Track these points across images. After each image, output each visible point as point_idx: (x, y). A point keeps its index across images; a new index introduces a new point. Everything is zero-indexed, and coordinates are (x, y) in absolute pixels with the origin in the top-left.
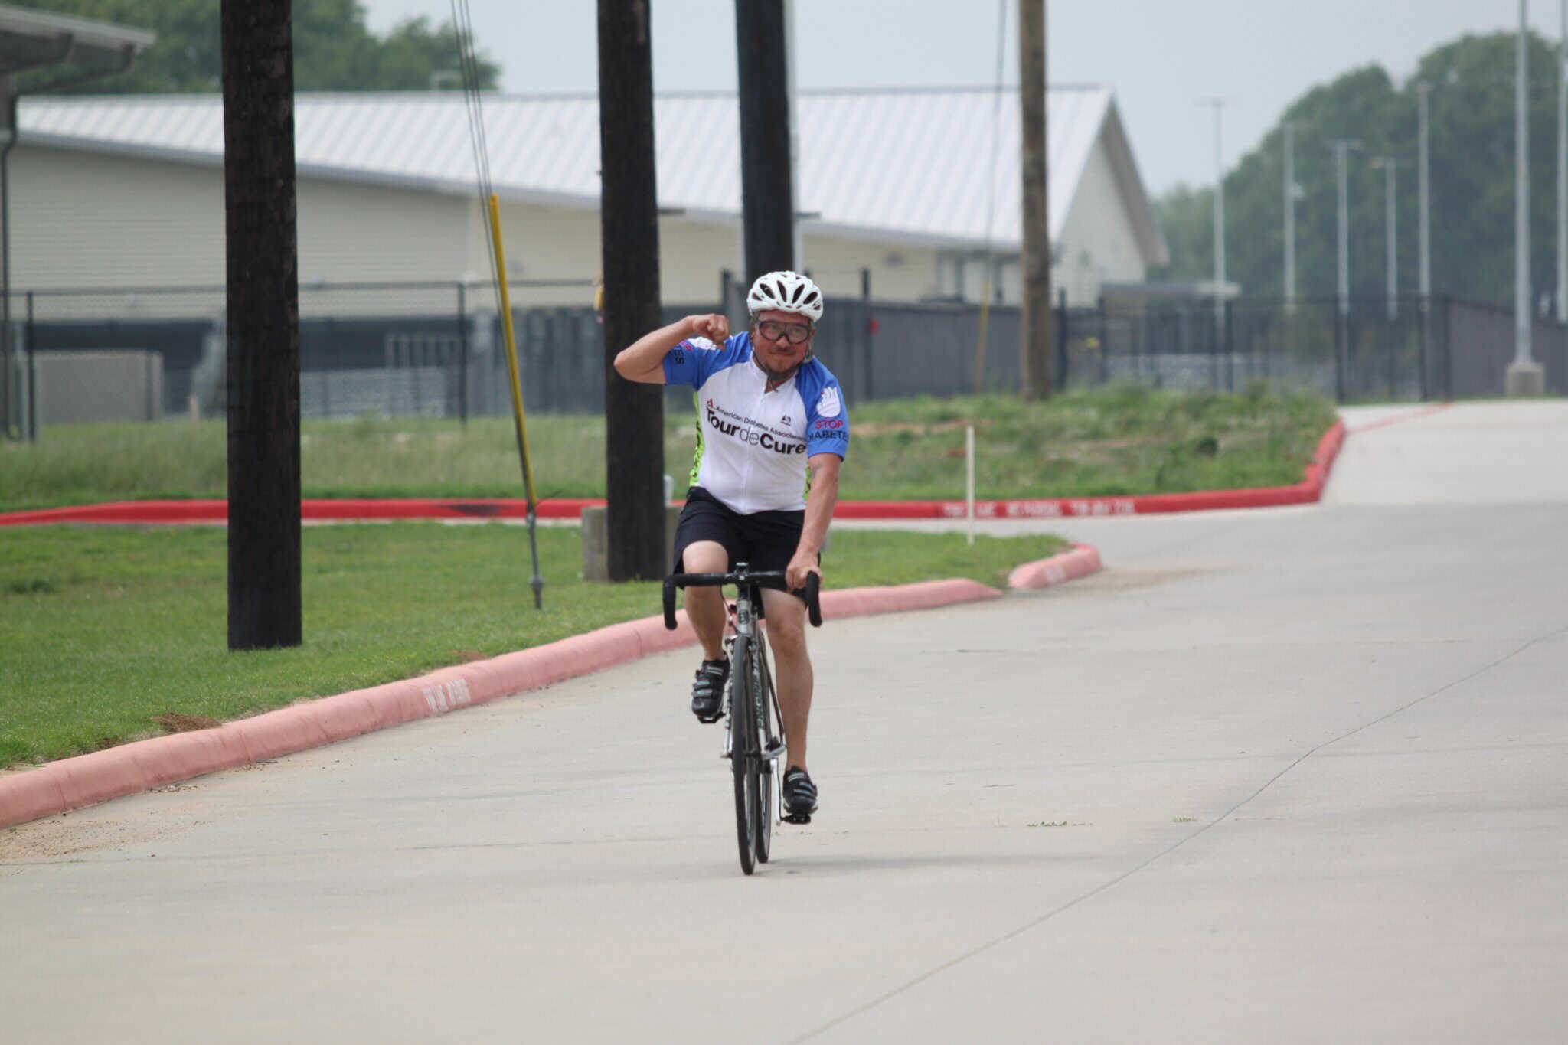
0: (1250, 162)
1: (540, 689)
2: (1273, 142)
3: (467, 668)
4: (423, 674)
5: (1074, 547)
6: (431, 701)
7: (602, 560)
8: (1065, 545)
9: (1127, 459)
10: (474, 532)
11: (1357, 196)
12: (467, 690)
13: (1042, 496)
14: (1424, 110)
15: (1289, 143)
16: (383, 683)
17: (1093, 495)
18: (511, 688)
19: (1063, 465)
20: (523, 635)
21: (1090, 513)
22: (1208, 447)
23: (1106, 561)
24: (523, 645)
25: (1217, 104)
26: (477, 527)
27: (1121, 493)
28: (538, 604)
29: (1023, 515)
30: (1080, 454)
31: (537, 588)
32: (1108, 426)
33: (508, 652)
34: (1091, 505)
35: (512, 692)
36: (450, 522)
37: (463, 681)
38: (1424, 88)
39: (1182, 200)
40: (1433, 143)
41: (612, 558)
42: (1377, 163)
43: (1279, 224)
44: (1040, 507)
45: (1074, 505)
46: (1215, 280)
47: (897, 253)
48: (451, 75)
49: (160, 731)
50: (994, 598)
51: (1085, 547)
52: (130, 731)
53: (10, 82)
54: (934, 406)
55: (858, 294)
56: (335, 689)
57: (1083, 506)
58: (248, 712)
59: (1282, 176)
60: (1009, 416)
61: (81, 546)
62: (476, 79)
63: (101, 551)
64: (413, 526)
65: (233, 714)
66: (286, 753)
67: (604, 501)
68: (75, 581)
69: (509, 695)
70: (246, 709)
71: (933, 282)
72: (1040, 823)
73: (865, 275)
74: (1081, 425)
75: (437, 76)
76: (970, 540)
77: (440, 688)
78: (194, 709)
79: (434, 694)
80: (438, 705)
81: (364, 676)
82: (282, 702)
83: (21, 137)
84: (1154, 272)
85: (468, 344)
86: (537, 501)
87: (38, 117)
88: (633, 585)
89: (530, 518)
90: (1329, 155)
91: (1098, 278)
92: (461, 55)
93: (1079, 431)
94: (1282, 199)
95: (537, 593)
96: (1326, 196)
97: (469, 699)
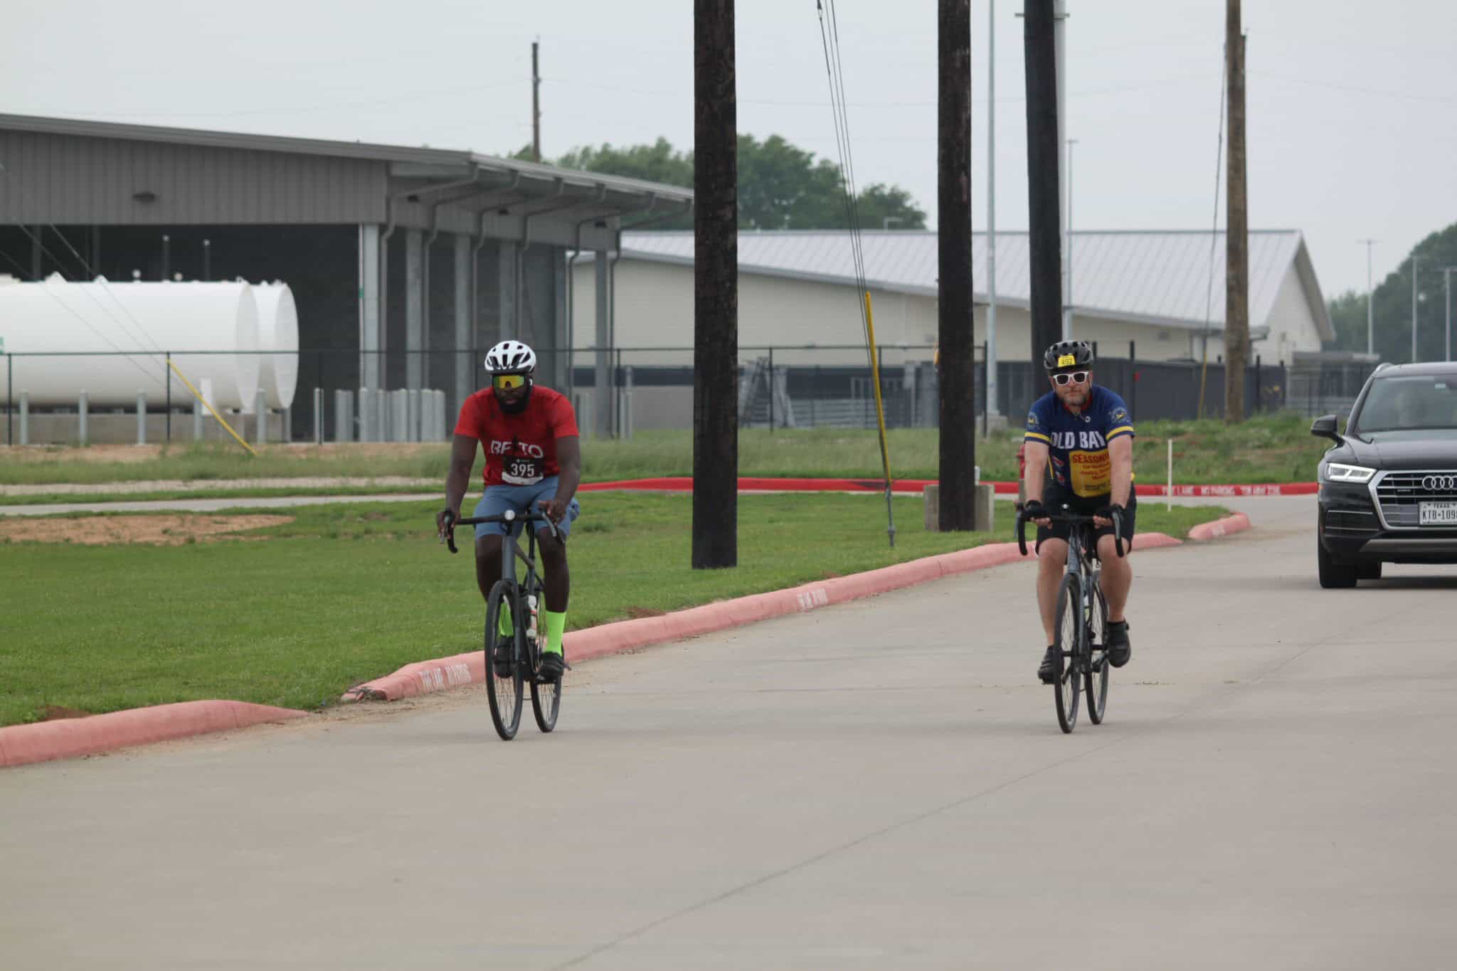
0: (1392, 278)
1: (874, 596)
2: (1406, 267)
3: (827, 583)
4: (799, 586)
5: (1232, 514)
6: (802, 602)
7: (936, 517)
8: (1228, 513)
9: (1282, 460)
10: (867, 499)
12: (825, 596)
13: (1223, 482)
15: (1415, 270)
16: (773, 590)
17: (1254, 483)
18: (855, 596)
19: (1240, 463)
20: (866, 562)
21: (1252, 493)
23: (1253, 524)
24: (865, 569)
25: (1369, 243)
26: (870, 496)
27: (1272, 481)
28: (892, 544)
29: (1211, 494)
30: (1253, 457)
31: (891, 534)
32: (1275, 441)
33: (854, 573)
34: (1252, 489)
35: (855, 598)
36: (853, 493)
37: (823, 590)
39: (1350, 301)
41: (941, 517)
44: (1221, 489)
45: (1243, 488)
46: (1365, 350)
47: (1164, 331)
48: (894, 219)
49: (626, 617)
50: (1177, 545)
51: (1240, 514)
52: (607, 617)
53: (617, 222)
54: (1169, 426)
55: (1127, 356)
56: (741, 594)
57: (1249, 489)
58: (684, 607)
59: (1411, 289)
60: (1214, 433)
61: (628, 504)
62: (912, 221)
63: (640, 507)
64: (830, 495)
65: (675, 608)
66: (706, 631)
67: (938, 482)
68: (623, 525)
69: (853, 600)
70: (683, 605)
71: (1187, 349)
72: (1142, 681)
73: (1132, 345)
74: (1259, 439)
75: (887, 220)
76: (1169, 509)
77: (808, 594)
78: (650, 604)
79: (804, 598)
80: (806, 605)
81: (761, 586)
82: (707, 601)
83: (623, 254)
84: (1326, 346)
85: (900, 384)
86: (891, 481)
87: (633, 242)
88: (953, 533)
89: (888, 490)
90: (1442, 274)
91: (1291, 349)
92: (903, 206)
93: (1257, 443)
94: (1409, 302)
95: (892, 537)
96: (1438, 301)
97: (827, 601)
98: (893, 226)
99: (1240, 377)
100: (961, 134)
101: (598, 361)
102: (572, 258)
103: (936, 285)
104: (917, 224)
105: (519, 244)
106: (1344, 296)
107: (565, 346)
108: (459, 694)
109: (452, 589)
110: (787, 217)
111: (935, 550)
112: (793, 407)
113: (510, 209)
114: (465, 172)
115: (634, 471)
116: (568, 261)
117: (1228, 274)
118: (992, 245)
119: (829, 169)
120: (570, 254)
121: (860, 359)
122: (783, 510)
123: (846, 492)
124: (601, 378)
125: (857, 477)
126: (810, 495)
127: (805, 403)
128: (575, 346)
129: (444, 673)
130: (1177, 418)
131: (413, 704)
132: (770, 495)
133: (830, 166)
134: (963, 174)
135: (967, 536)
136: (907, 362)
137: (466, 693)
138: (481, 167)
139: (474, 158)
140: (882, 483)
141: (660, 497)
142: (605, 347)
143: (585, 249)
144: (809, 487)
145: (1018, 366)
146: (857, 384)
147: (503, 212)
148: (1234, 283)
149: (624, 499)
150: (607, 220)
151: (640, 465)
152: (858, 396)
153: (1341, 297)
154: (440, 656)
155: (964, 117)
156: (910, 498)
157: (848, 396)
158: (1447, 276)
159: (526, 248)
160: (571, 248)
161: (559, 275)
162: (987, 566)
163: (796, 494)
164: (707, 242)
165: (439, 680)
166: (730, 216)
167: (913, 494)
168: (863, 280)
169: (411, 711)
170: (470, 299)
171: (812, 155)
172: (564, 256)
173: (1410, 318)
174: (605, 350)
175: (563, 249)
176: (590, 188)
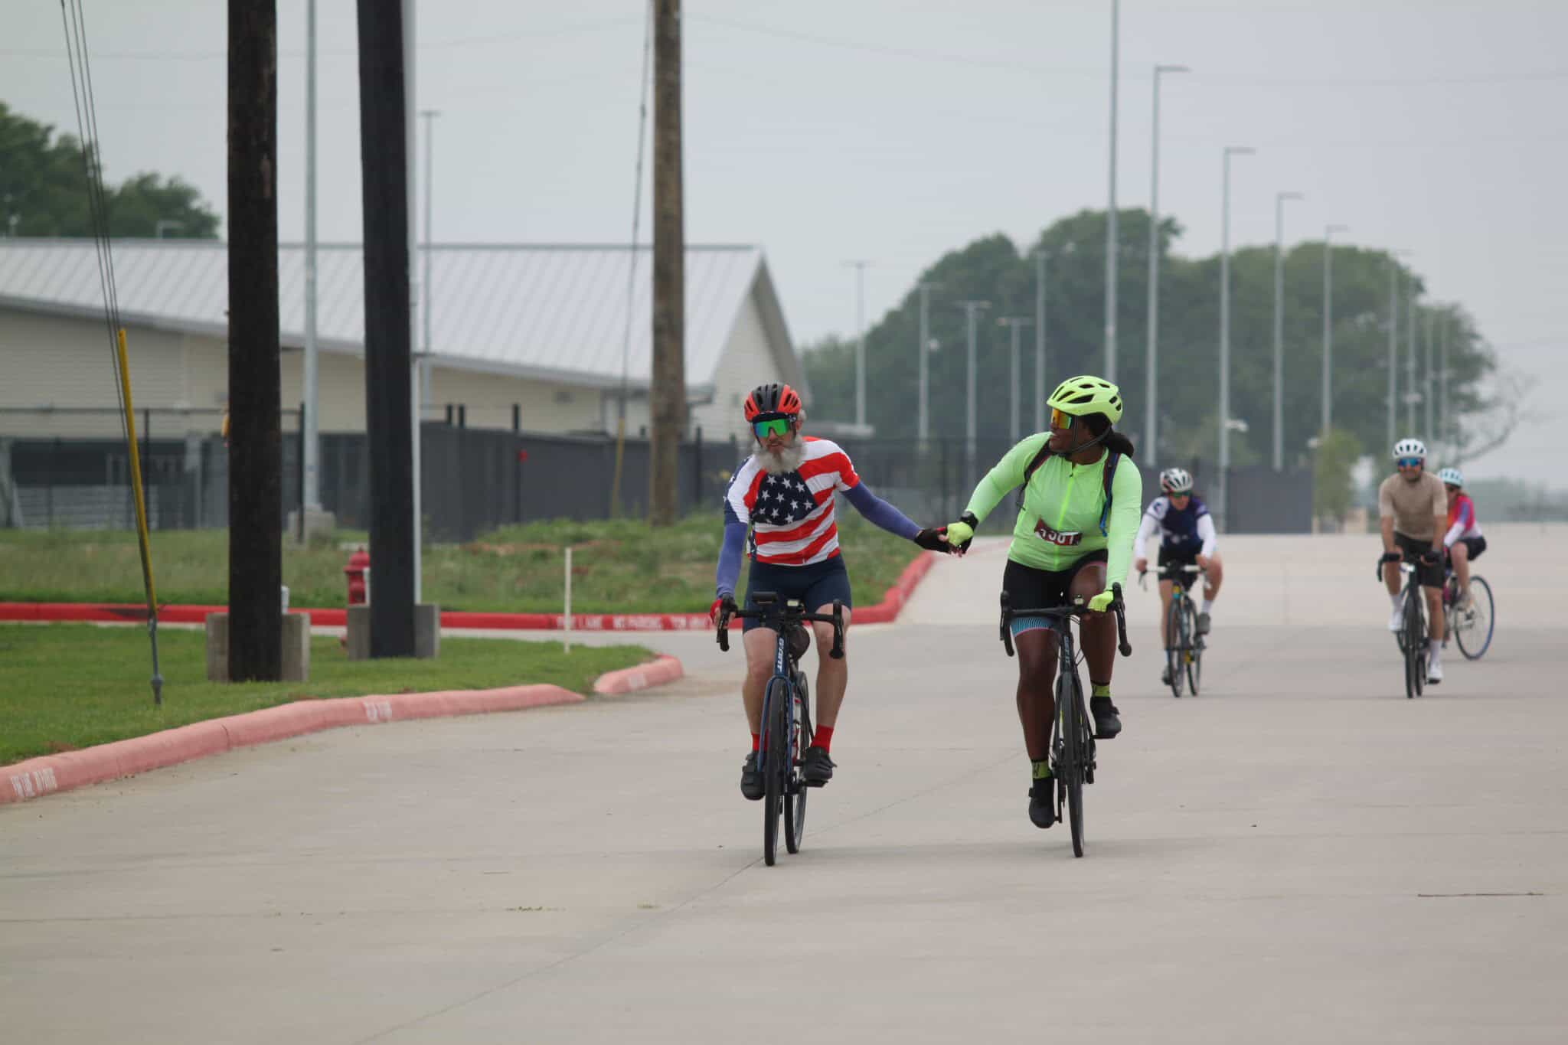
0: (893, 317)
1: (126, 777)
2: (913, 300)
3: (57, 759)
4: (14, 763)
5: (658, 657)
6: (18, 787)
7: (223, 661)
8: (651, 656)
10: (125, 634)
11: (983, 350)
12: (53, 777)
13: (645, 611)
14: (1041, 274)
15: (925, 304)
17: (690, 612)
18: (98, 777)
19: (670, 584)
20: (115, 728)
21: (688, 627)
23: (687, 671)
24: (115, 738)
25: (860, 266)
26: (128, 630)
28: (158, 700)
29: (628, 628)
30: (690, 574)
31: (157, 686)
33: (98, 744)
34: (688, 620)
35: (98, 781)
36: (103, 624)
37: (51, 770)
38: (1042, 256)
39: (832, 350)
40: (1050, 305)
41: (231, 661)
42: (1003, 321)
43: (915, 374)
44: (642, 621)
45: (674, 619)
46: (854, 421)
47: (566, 391)
48: (175, 225)
50: (577, 702)
51: (668, 657)
54: (570, 528)
57: (682, 621)
59: (918, 333)
60: (635, 539)
62: (198, 228)
64: (69, 628)
67: (226, 608)
69: (96, 783)
71: (597, 416)
72: (518, 907)
73: (516, 410)
74: (698, 548)
75: (161, 225)
76: (567, 649)
77: (27, 775)
79: (22, 782)
80: (24, 793)
85: (179, 466)
86: (157, 606)
88: (249, 685)
89: (151, 621)
90: (961, 313)
92: (187, 207)
93: (696, 554)
94: (916, 352)
95: (157, 691)
96: (958, 349)
97: (56, 786)
98: (170, 235)
99: (672, 457)
100: (262, 99)
103: (224, 320)
104: (208, 232)
106: (823, 342)
110: (14, 220)
111: (218, 710)
112: (21, 497)
117: (654, 309)
118: (311, 263)
119: (75, 150)
121: (110, 428)
122: (2, 649)
123: (92, 623)
125: (109, 601)
126: (39, 627)
127: (41, 492)
130: (579, 518)
133: (75, 144)
134: (265, 157)
135: (270, 689)
136: (192, 434)
140: (142, 610)
144: (37, 615)
145: (351, 439)
146: (116, 464)
148: (664, 322)
152: (116, 482)
153: (818, 343)
155: (266, 72)
156: (187, 632)
157: (101, 483)
158: (971, 315)
162: (295, 734)
163: (19, 627)
167: (192, 626)
168: (115, 312)
171: (49, 129)
173: (917, 375)
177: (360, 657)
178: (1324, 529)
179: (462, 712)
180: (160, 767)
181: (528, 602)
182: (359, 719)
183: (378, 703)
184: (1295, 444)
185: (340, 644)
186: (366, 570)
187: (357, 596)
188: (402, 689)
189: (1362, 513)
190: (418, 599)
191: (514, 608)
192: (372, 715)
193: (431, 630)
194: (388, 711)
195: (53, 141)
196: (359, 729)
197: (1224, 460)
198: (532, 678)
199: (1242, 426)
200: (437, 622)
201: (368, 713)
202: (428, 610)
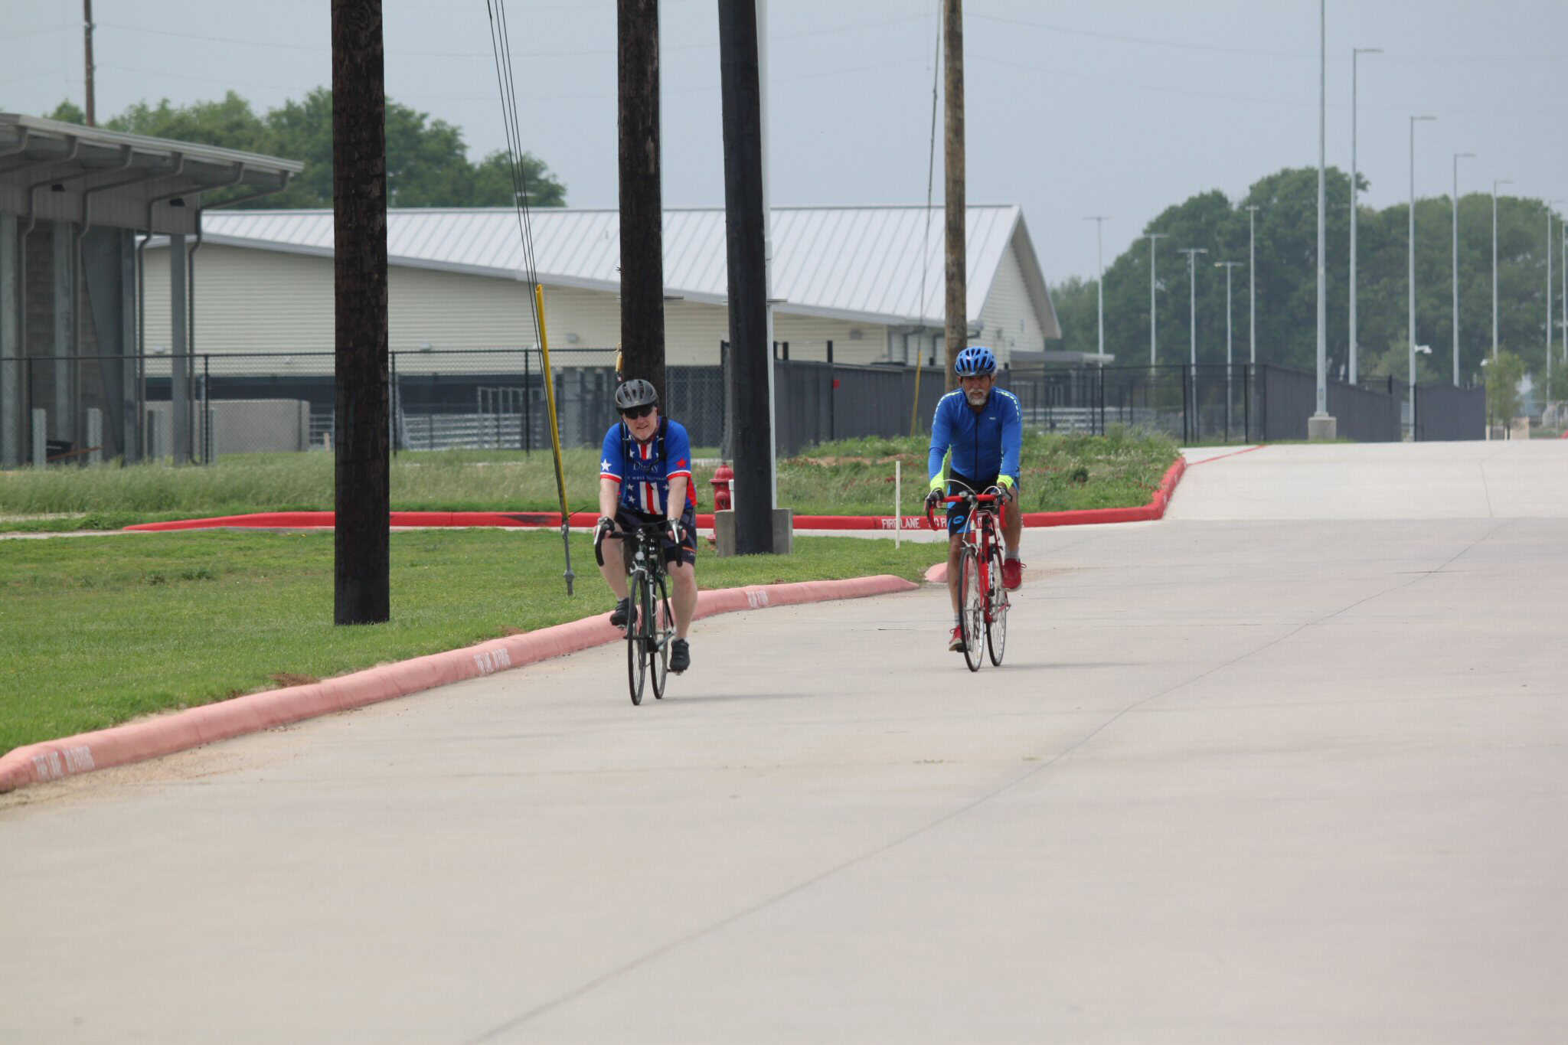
0: (1123, 262)
1: (563, 655)
2: (1140, 247)
3: (509, 640)
4: (475, 644)
6: (480, 664)
10: (528, 536)
11: (1202, 289)
12: (507, 656)
14: (1252, 224)
15: (1152, 248)
16: (445, 651)
18: (541, 655)
20: (552, 615)
22: (1081, 476)
24: (552, 623)
25: (1099, 219)
26: (531, 531)
28: (571, 592)
31: (569, 579)
33: (539, 628)
35: (543, 659)
36: (509, 529)
37: (506, 650)
38: (1252, 209)
39: (1074, 290)
40: (1259, 251)
42: (1218, 265)
43: (1146, 311)
46: (1097, 351)
47: (858, 329)
48: (526, 194)
49: (274, 686)
50: (912, 589)
52: (251, 686)
53: (196, 198)
54: (879, 444)
55: (824, 359)
56: (407, 656)
58: (342, 672)
59: (1148, 273)
61: (235, 544)
62: (547, 197)
63: (250, 548)
64: (482, 531)
65: (330, 674)
66: (370, 702)
68: (230, 571)
69: (540, 661)
70: (338, 670)
71: (885, 350)
73: (830, 344)
76: (897, 545)
77: (487, 654)
78: (301, 669)
79: (483, 660)
80: (485, 667)
81: (430, 646)
82: (368, 664)
83: (204, 238)
84: (1050, 345)
85: (538, 395)
86: (569, 514)
87: (217, 224)
89: (564, 526)
90: (1184, 256)
91: (1008, 348)
92: (536, 179)
94: (1147, 290)
95: (569, 583)
96: (1181, 289)
97: (509, 663)
98: (524, 203)
100: (647, 90)
101: (175, 369)
102: (143, 242)
103: (617, 277)
104: (553, 200)
105: (78, 227)
106: (1067, 283)
107: (135, 350)
108: (81, 782)
109: (44, 653)
112: (408, 423)
113: (65, 184)
114: (12, 138)
115: (235, 504)
116: (137, 245)
117: (947, 259)
119: (444, 131)
120: (140, 238)
122: (427, 551)
123: (500, 528)
124: (178, 390)
125: (510, 509)
126: (455, 531)
127: (424, 419)
128: (147, 352)
129: (62, 757)
130: (886, 435)
131: (28, 797)
132: (407, 533)
133: (445, 128)
134: (650, 139)
137: (90, 782)
138: (31, 132)
139: (22, 122)
141: (274, 535)
142: (183, 352)
143: (157, 233)
144: (452, 522)
146: (485, 394)
147: (58, 188)
148: (954, 269)
149: (231, 539)
150: (184, 197)
151: (239, 495)
152: (485, 411)
153: (1063, 284)
154: (55, 737)
156: (579, 534)
157: (474, 411)
158: (1192, 261)
159: (87, 229)
160: (140, 232)
161: (126, 263)
163: (441, 531)
164: (349, 225)
165: (57, 768)
166: (376, 193)
169: (27, 807)
170: (18, 293)
171: (423, 116)
172: (133, 241)
173: (1148, 311)
174: (184, 356)
175: (130, 233)
176: (164, 158)
177: (727, 554)
178: (1497, 436)
179: (822, 598)
180: (590, 647)
181: (855, 506)
182: (741, 605)
183: (754, 591)
184: (1470, 364)
185: (707, 543)
186: (731, 481)
187: (724, 503)
188: (774, 580)
189: (1525, 421)
190: (775, 506)
191: (846, 512)
192: (752, 601)
193: (786, 531)
194: (765, 599)
195: (427, 125)
196: (744, 613)
197: (1412, 381)
198: (874, 570)
199: (1427, 350)
200: (790, 525)
201: (750, 600)
202: (783, 513)
